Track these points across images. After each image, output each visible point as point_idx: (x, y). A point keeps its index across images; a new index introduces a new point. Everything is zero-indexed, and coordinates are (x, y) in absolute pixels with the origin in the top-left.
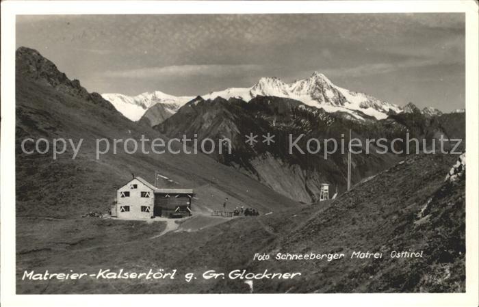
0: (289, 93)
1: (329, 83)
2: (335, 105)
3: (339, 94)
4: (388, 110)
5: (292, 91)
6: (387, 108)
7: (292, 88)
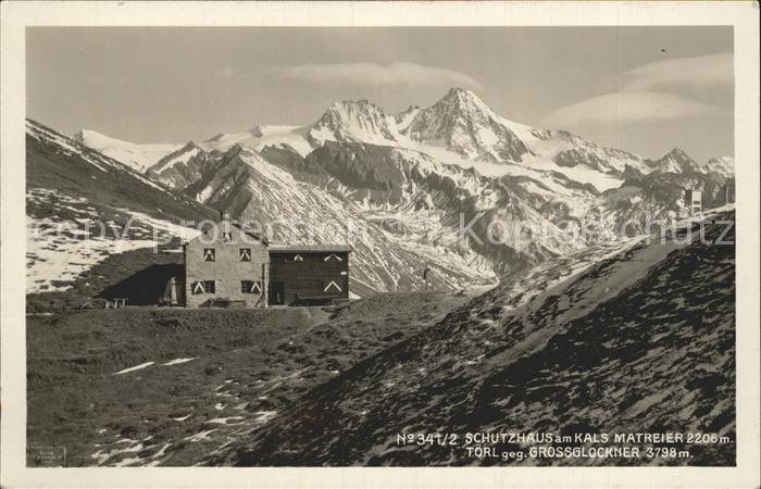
0: (397, 136)
1: (487, 111)
2: (500, 160)
3: (509, 135)
4: (623, 170)
5: (403, 132)
6: (619, 165)
7: (403, 126)
